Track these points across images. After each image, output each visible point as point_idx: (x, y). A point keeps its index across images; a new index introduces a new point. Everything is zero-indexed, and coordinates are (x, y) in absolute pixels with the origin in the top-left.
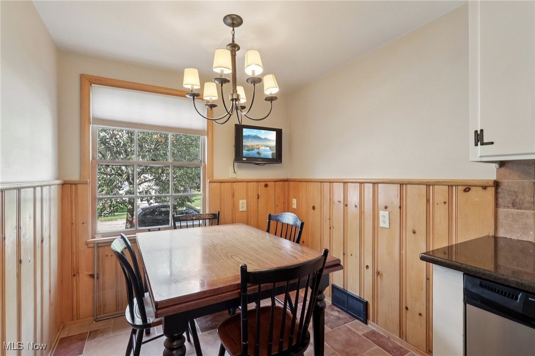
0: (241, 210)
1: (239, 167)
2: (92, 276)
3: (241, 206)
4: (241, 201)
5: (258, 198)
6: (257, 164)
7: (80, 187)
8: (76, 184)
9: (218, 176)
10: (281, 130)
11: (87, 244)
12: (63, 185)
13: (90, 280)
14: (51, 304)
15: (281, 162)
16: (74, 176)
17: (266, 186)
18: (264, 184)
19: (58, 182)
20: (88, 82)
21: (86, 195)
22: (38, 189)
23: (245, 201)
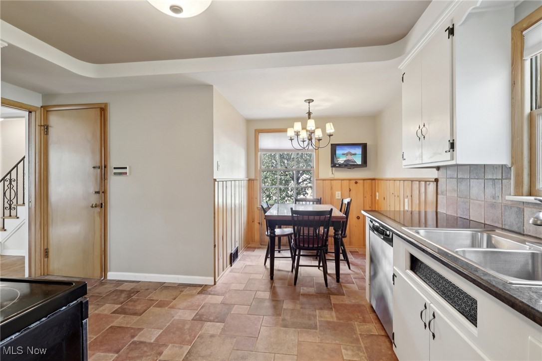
0: (337, 198)
1: (336, 170)
2: (259, 223)
3: (337, 195)
4: (337, 193)
5: (350, 191)
6: (348, 168)
7: (255, 181)
8: (253, 180)
9: (322, 176)
10: (366, 144)
11: (258, 208)
12: (249, 180)
13: (258, 224)
14: (244, 229)
15: (366, 166)
16: (253, 177)
17: (356, 183)
18: (354, 181)
19: (247, 179)
20: (258, 132)
21: (258, 185)
22: (225, 182)
23: (340, 192)
